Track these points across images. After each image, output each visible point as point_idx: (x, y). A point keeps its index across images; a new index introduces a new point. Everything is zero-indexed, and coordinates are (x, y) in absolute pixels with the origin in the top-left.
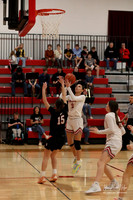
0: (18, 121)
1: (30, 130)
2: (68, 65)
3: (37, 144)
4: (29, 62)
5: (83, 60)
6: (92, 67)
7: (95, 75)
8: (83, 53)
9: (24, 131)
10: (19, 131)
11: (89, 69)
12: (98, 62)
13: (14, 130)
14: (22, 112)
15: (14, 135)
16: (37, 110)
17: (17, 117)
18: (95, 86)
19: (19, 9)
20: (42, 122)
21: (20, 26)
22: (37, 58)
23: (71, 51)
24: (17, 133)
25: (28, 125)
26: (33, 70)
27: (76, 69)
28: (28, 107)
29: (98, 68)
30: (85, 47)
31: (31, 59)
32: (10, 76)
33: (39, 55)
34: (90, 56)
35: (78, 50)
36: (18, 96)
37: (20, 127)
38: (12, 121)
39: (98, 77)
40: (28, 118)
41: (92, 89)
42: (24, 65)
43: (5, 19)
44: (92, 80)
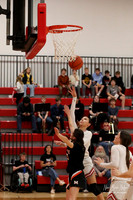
0: (26, 162)
1: (40, 173)
2: (87, 94)
3: (49, 191)
4: (38, 91)
5: (105, 88)
6: (116, 96)
7: (120, 106)
8: (105, 79)
9: (33, 176)
10: (27, 175)
11: (113, 99)
12: (124, 91)
13: (20, 174)
14: (30, 152)
15: (20, 180)
16: (49, 149)
17: (24, 158)
18: (120, 120)
19: (26, 25)
20: (55, 164)
21: (27, 47)
22: (49, 85)
23: (90, 77)
24: (24, 177)
25: (38, 167)
26: (44, 100)
27: (97, 99)
28: (37, 145)
29: (123, 97)
30: (107, 72)
31: (41, 86)
32: (15, 108)
33: (51, 82)
34: (113, 83)
35: (98, 75)
36: (25, 132)
37: (27, 170)
38: (18, 163)
39: (123, 108)
40: (37, 159)
41: (117, 123)
42: (32, 95)
43: (9, 38)
44: (116, 112)
